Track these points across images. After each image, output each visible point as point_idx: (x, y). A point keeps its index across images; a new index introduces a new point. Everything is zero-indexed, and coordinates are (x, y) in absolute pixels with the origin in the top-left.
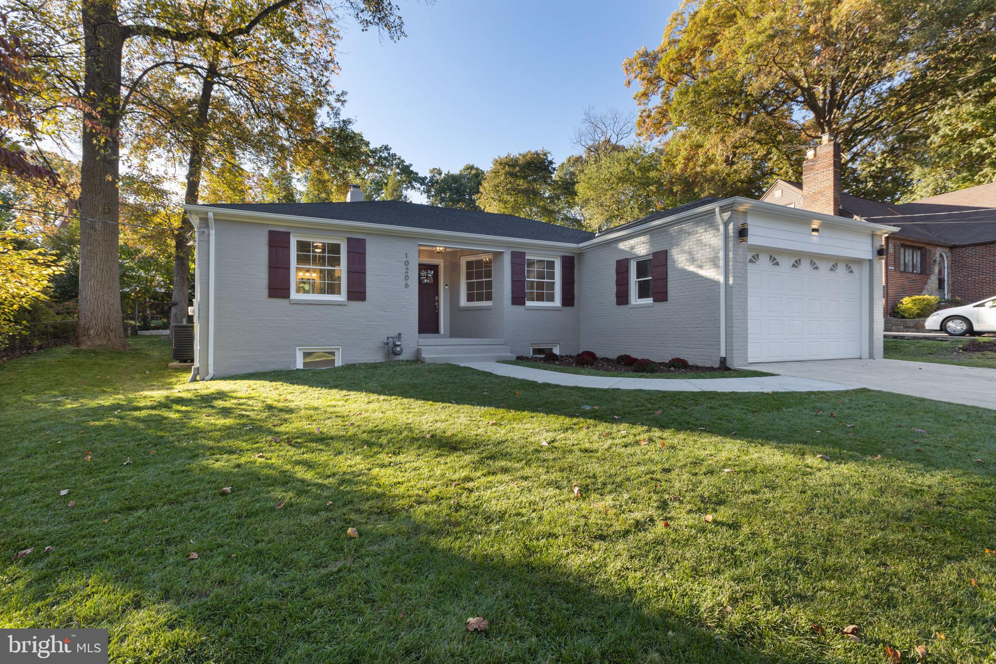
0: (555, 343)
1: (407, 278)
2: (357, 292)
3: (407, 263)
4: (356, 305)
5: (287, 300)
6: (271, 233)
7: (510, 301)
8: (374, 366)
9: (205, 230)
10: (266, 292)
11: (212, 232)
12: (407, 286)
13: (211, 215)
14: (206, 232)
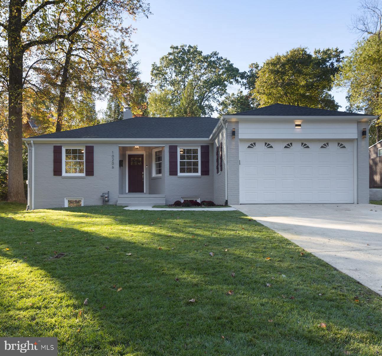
0: (198, 197)
1: (113, 163)
2: (90, 172)
3: (113, 156)
4: (90, 178)
5: (61, 177)
6: (55, 147)
7: (168, 173)
8: (98, 206)
9: (31, 148)
10: (52, 173)
11: (33, 149)
12: (113, 167)
13: (32, 142)
14: (31, 149)
